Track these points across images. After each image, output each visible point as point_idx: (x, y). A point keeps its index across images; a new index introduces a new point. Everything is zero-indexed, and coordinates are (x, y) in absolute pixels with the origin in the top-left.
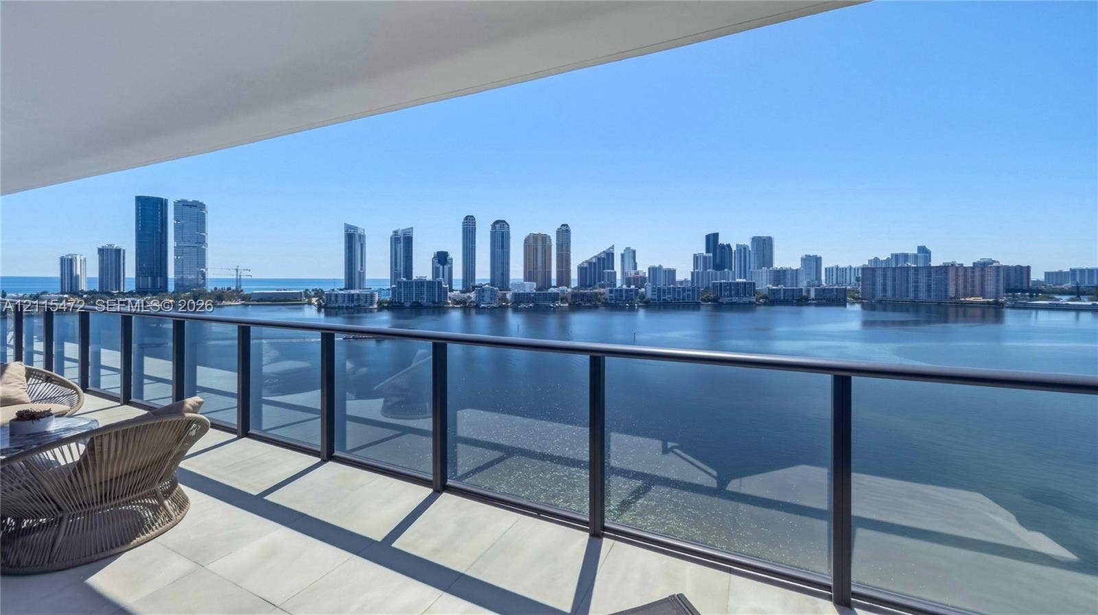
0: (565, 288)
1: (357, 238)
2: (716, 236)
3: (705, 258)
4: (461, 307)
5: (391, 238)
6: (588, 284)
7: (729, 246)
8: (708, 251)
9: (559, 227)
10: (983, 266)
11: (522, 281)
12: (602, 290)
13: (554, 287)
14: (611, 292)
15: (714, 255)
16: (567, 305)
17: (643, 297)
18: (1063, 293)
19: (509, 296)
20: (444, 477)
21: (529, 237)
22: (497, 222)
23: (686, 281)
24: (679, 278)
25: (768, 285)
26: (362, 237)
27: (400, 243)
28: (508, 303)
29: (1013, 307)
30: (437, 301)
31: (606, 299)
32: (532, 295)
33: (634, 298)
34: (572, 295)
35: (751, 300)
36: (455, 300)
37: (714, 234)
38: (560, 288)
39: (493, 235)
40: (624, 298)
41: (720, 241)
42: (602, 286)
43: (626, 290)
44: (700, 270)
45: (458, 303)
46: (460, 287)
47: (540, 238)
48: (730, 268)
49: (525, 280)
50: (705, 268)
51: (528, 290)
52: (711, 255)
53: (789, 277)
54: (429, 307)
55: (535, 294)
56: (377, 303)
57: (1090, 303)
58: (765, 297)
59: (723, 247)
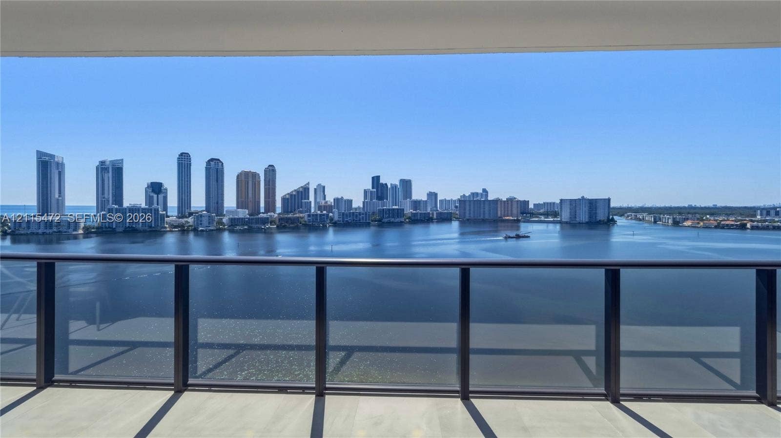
0: (272, 214)
1: (54, 167)
2: (378, 178)
3: (371, 192)
4: (179, 231)
5: (97, 168)
6: (289, 211)
7: (386, 184)
8: (373, 188)
9: (267, 167)
10: (511, 200)
11: (236, 208)
12: (301, 215)
13: (263, 213)
14: (309, 216)
15: (377, 191)
16: (275, 226)
17: (332, 219)
18: (541, 214)
19: (225, 220)
20: (186, 377)
21: (241, 173)
22: (212, 160)
23: (359, 208)
24: (354, 205)
25: (411, 211)
26: (60, 166)
27: (108, 172)
28: (224, 226)
29: (524, 222)
30: (153, 226)
31: (305, 221)
32: (247, 220)
33: (326, 220)
34: (279, 219)
35: (402, 220)
36: (172, 225)
37: (377, 176)
38: (269, 214)
39: (208, 170)
40: (319, 221)
41: (381, 181)
42: (301, 212)
43: (320, 215)
44: (368, 200)
45: (175, 227)
46: (176, 214)
47: (250, 175)
48: (387, 199)
49: (238, 207)
50: (371, 199)
51: (241, 216)
52: (375, 190)
53: (422, 205)
54: (145, 231)
55: (249, 219)
56: (83, 228)
57: (552, 219)
58: (409, 218)
59: (382, 184)
